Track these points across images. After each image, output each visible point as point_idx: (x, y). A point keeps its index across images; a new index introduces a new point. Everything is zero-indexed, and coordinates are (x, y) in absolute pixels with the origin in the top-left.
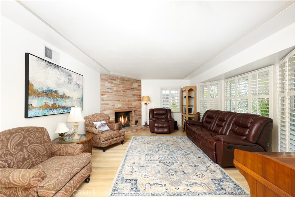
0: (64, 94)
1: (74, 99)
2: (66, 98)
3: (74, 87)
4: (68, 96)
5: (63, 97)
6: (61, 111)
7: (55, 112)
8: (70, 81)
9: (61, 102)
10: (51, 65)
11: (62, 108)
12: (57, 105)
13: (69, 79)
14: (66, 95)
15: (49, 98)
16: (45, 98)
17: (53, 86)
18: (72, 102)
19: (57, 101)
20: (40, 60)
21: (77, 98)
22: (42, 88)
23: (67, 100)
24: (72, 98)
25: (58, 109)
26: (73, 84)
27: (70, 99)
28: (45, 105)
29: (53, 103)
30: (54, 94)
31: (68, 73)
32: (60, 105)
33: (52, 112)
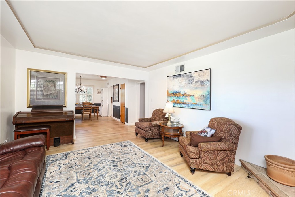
0: (185, 93)
1: (195, 96)
2: (187, 96)
3: (195, 85)
4: (188, 94)
5: (185, 95)
6: (183, 106)
7: (179, 105)
8: (191, 82)
9: (183, 99)
10: (176, 76)
11: (184, 104)
12: (180, 101)
13: (189, 80)
14: (186, 93)
15: (175, 97)
16: (173, 97)
17: (177, 89)
18: (193, 99)
19: (180, 98)
20: (171, 77)
21: (199, 95)
22: (172, 91)
23: (187, 98)
24: (193, 96)
25: (181, 104)
26: (194, 83)
27: (191, 97)
28: (173, 101)
29: (177, 100)
30: (177, 94)
31: (188, 75)
32: (182, 101)
33: (176, 105)
